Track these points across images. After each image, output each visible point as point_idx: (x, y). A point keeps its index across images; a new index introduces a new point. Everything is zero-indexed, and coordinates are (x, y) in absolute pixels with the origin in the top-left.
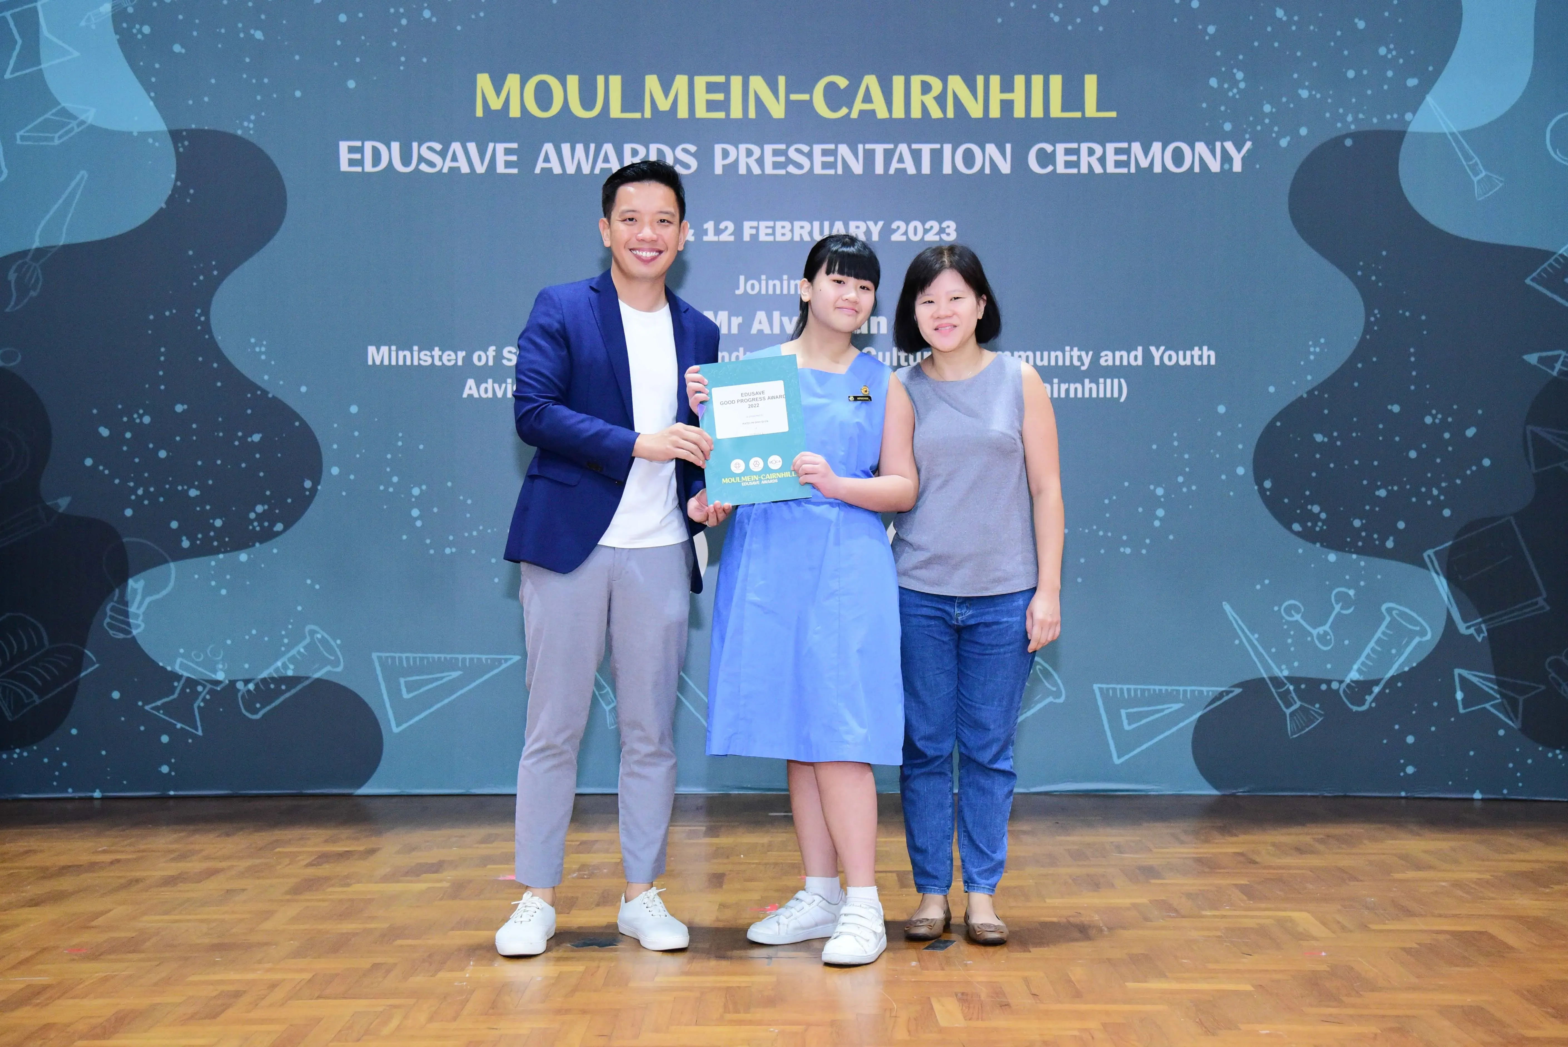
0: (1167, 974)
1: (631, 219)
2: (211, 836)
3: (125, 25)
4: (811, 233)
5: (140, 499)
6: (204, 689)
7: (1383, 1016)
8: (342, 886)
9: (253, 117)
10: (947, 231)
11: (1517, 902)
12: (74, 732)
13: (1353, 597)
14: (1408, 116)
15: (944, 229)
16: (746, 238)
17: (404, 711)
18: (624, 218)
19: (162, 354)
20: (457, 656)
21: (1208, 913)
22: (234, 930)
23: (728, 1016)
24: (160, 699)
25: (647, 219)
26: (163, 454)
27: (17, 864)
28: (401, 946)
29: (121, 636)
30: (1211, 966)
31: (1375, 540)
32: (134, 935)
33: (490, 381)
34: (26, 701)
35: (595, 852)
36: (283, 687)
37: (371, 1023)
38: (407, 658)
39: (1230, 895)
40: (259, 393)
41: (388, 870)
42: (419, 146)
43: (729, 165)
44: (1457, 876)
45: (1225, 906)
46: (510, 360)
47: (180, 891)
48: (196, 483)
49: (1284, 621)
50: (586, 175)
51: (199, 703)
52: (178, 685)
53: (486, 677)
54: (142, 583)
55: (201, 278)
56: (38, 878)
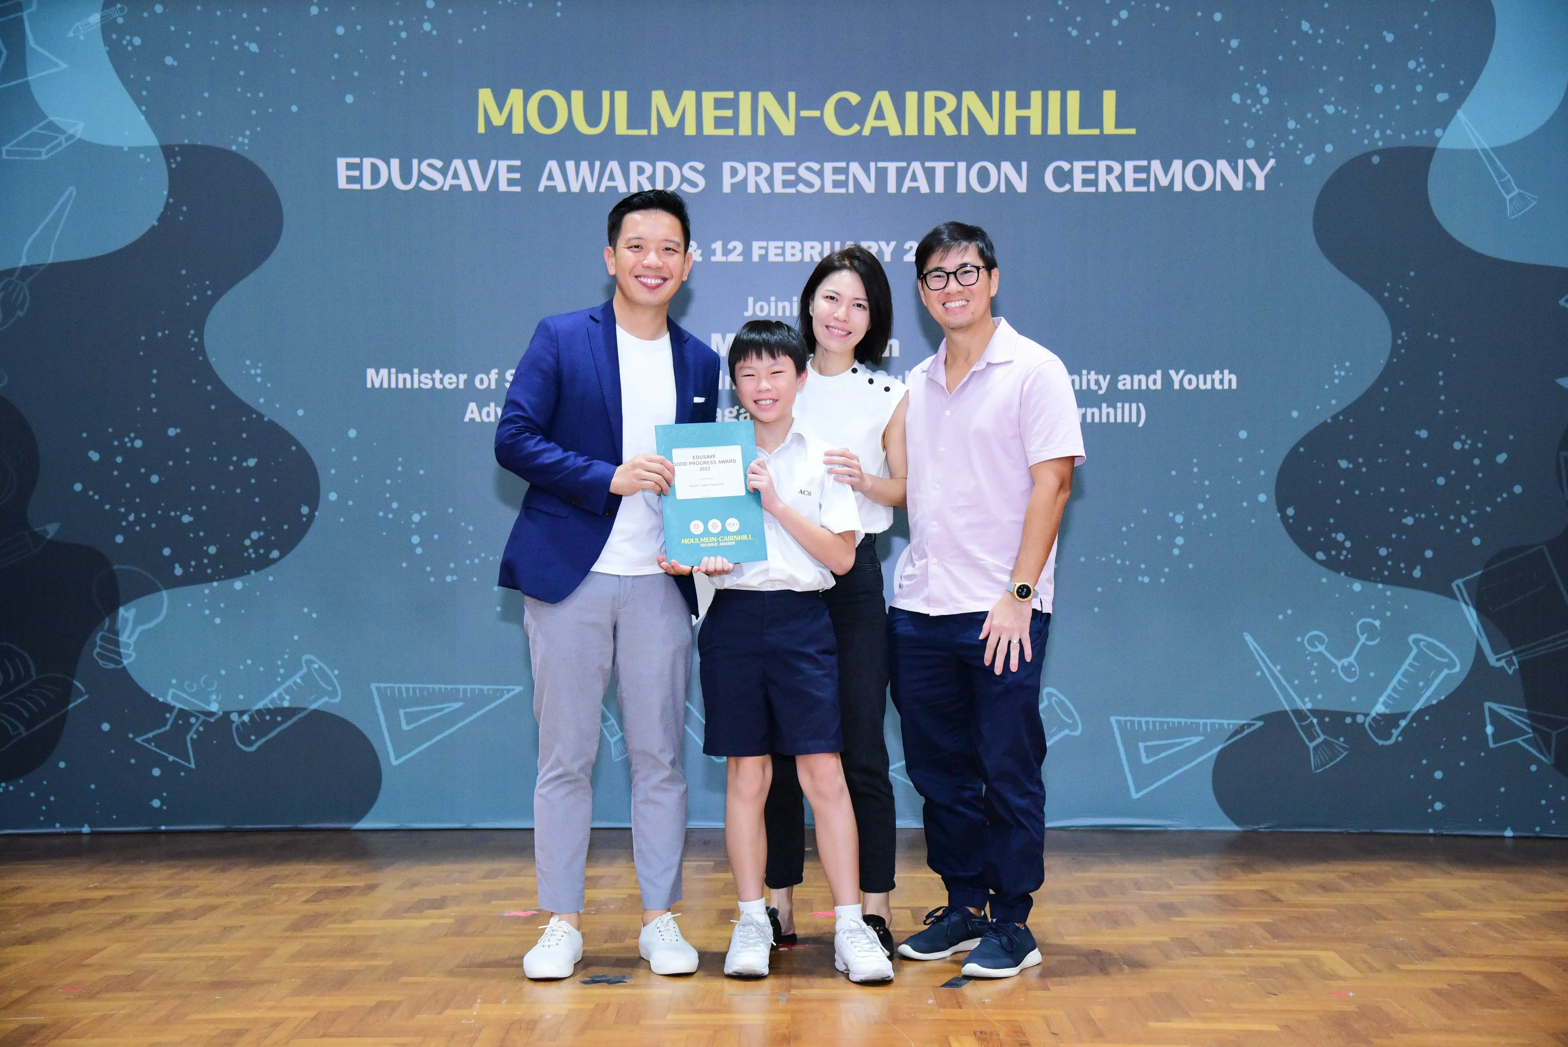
0: (1190, 1013)
1: (637, 247)
3: (114, 36)
5: (131, 525)
6: (197, 721)
8: (341, 923)
9: (247, 133)
11: (1552, 943)
13: (1379, 628)
14: (1438, 132)
16: (755, 258)
17: (402, 743)
18: (630, 245)
19: (155, 376)
20: (457, 686)
21: (1232, 952)
22: (233, 968)
24: (152, 731)
25: (652, 246)
26: (155, 479)
27: (8, 901)
29: (112, 666)
30: (1235, 1006)
31: (1402, 569)
32: (130, 973)
33: (492, 405)
34: (12, 733)
35: (601, 888)
36: (279, 719)
38: (407, 689)
39: (1253, 933)
40: (254, 416)
41: (390, 906)
42: (420, 164)
43: (738, 183)
44: (1486, 915)
47: (176, 928)
48: (190, 509)
49: (1307, 652)
50: (591, 193)
51: (192, 735)
52: (170, 717)
53: (488, 708)
54: (133, 611)
55: (195, 298)
56: (28, 916)
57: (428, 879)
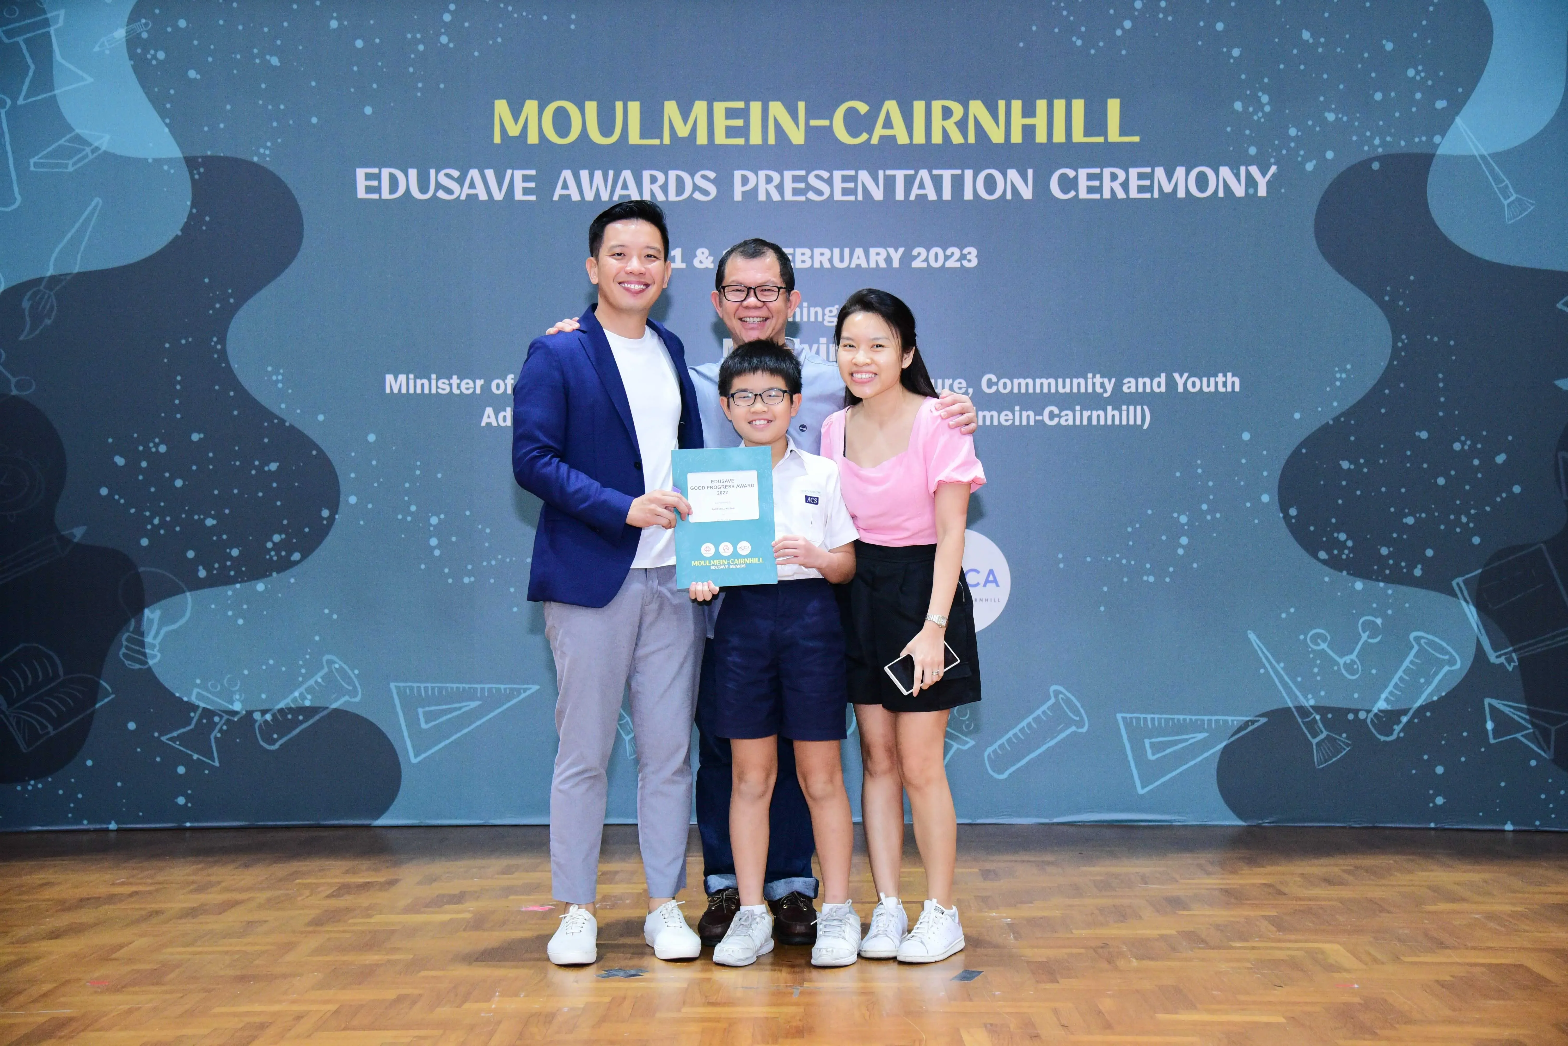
0: (1198, 1005)
1: (619, 254)
3: (139, 51)
4: (831, 260)
5: (156, 528)
6: (221, 720)
9: (269, 144)
10: (969, 257)
11: (1553, 934)
12: (89, 763)
13: (1380, 626)
14: (1437, 139)
15: (965, 255)
17: (422, 740)
18: (612, 253)
19: (179, 383)
20: (475, 686)
21: (1237, 945)
22: (256, 962)
24: (176, 730)
25: (634, 253)
26: (179, 483)
27: (35, 897)
29: (137, 666)
30: (1242, 998)
31: (1403, 568)
32: (156, 967)
34: (40, 732)
35: (616, 883)
36: (301, 717)
38: (426, 688)
40: (276, 421)
41: (410, 901)
42: (437, 173)
43: (749, 191)
44: (1488, 908)
47: (201, 923)
48: (213, 512)
49: (1309, 649)
51: (216, 734)
52: (195, 716)
53: (505, 707)
54: (158, 613)
55: (218, 306)
56: (57, 911)
57: (447, 875)
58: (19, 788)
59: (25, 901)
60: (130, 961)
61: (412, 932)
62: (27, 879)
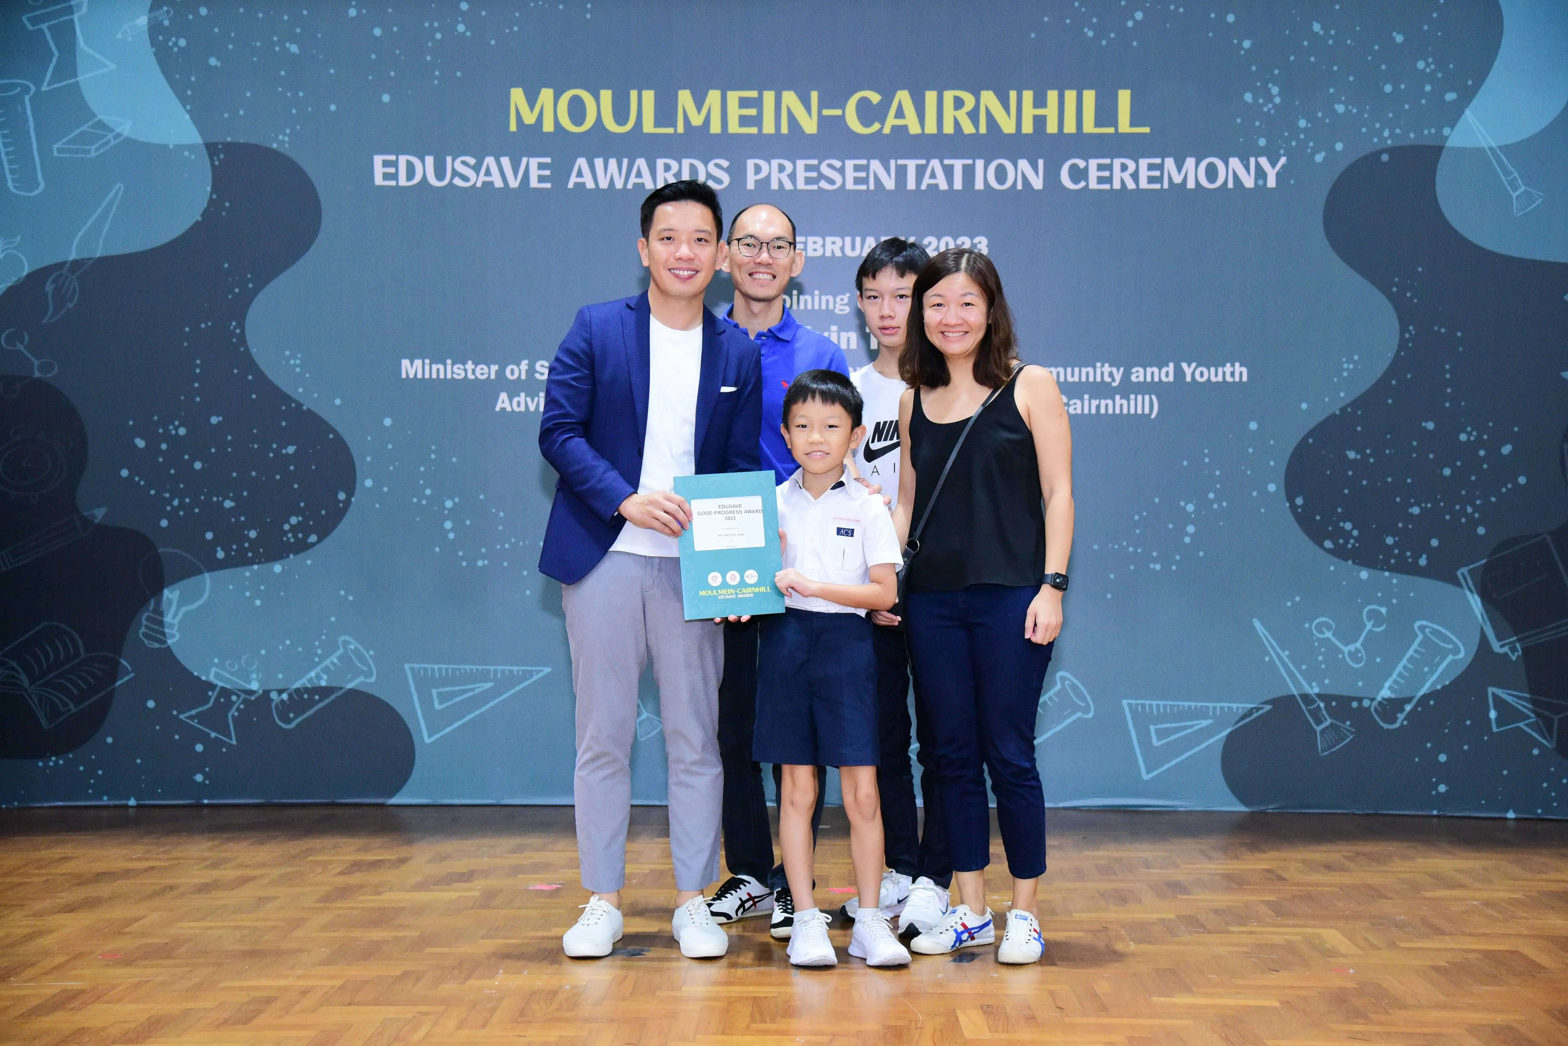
0: (1193, 989)
1: (669, 238)
2: (246, 843)
3: (161, 38)
4: (842, 249)
5: (176, 510)
6: (238, 699)
7: (1412, 1034)
8: (372, 895)
9: (288, 131)
11: (1550, 922)
12: (109, 740)
13: (1385, 615)
14: (1446, 131)
17: (435, 721)
18: (662, 236)
19: (198, 366)
20: (488, 667)
21: (1235, 929)
22: (266, 937)
23: (754, 1026)
24: (195, 708)
25: (684, 237)
26: (198, 465)
27: (54, 871)
28: (432, 954)
29: (156, 645)
30: (1237, 981)
31: (1408, 557)
32: (167, 941)
33: (523, 395)
34: (62, 709)
36: (317, 697)
37: (401, 1030)
38: (440, 670)
39: (1257, 911)
40: (293, 405)
41: (419, 879)
42: (453, 161)
43: (762, 180)
44: (1486, 895)
45: (1253, 922)
46: (542, 374)
47: (214, 899)
48: (231, 495)
49: (1315, 638)
50: (619, 190)
51: (233, 712)
52: (213, 695)
53: (517, 689)
54: (177, 593)
55: (237, 290)
56: (73, 885)
57: (458, 854)
58: (41, 764)
59: (43, 875)
60: (143, 935)
61: (419, 910)
62: (45, 854)
